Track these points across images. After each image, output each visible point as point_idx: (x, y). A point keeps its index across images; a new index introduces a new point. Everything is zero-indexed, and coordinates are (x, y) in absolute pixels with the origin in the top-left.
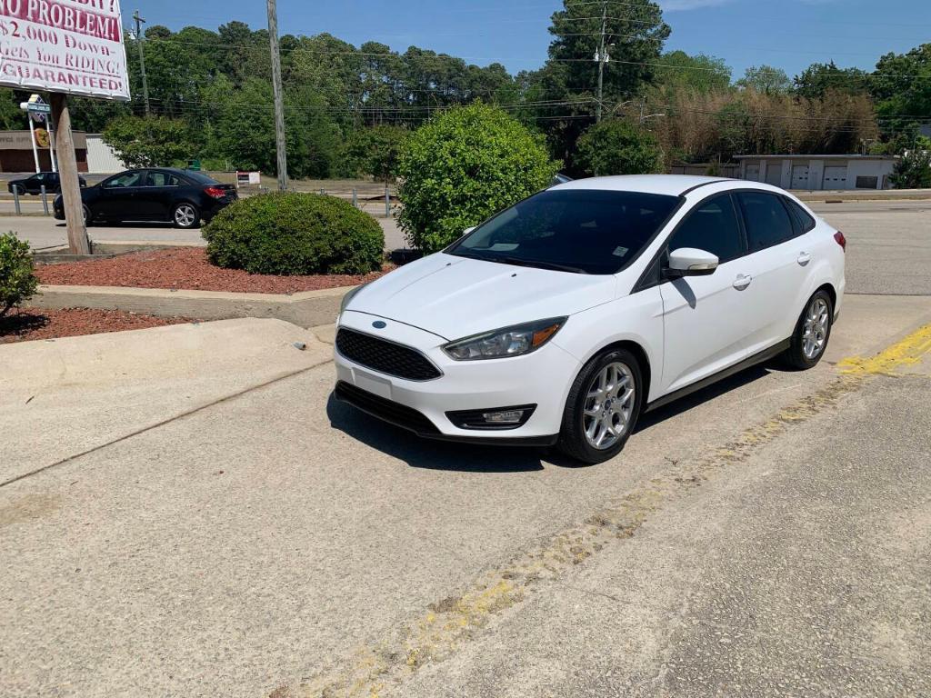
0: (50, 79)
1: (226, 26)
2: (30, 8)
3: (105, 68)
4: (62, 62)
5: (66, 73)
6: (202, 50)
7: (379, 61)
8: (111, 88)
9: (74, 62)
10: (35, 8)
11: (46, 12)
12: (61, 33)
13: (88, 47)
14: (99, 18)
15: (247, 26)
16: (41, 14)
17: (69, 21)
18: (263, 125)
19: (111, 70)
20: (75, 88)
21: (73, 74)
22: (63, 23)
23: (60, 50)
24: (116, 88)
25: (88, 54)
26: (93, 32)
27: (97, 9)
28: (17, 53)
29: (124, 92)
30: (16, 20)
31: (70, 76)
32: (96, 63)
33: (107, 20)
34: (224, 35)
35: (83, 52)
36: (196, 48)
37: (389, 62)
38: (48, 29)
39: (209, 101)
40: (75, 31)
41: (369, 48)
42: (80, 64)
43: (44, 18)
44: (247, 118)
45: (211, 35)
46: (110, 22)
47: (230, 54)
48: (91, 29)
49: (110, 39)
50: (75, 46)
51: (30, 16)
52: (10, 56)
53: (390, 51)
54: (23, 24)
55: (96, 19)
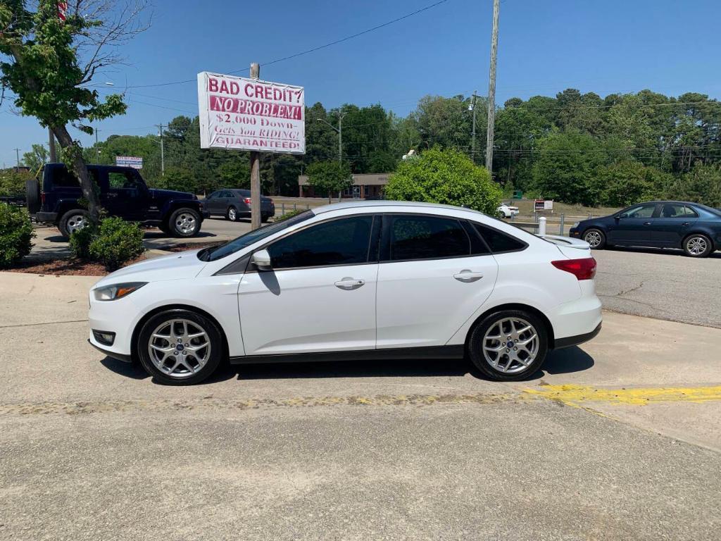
0: (247, 144)
1: (562, 93)
2: (239, 106)
3: (288, 136)
4: (257, 134)
5: (258, 140)
6: (541, 113)
7: (694, 108)
8: (291, 147)
9: (265, 133)
10: (243, 105)
11: (250, 107)
12: (258, 118)
13: (277, 125)
14: (288, 108)
15: (578, 91)
16: (247, 109)
17: (266, 111)
18: (568, 166)
19: (292, 137)
20: (263, 148)
21: (264, 140)
22: (262, 112)
23: (257, 128)
24: (295, 147)
25: (277, 129)
26: (282, 116)
27: (287, 102)
28: (227, 132)
29: (301, 149)
30: (229, 113)
31: (261, 142)
32: (282, 133)
33: (293, 109)
34: (560, 100)
35: (273, 128)
36: (538, 111)
37: (705, 108)
38: (250, 117)
39: (540, 149)
40: (269, 116)
41: (687, 98)
42: (270, 134)
43: (248, 111)
44: (558, 160)
45: (551, 100)
46: (295, 110)
47: (562, 113)
48: (281, 114)
49: (295, 118)
50: (268, 124)
51: (239, 110)
52: (222, 133)
53: (708, 99)
54: (233, 115)
55: (286, 108)
